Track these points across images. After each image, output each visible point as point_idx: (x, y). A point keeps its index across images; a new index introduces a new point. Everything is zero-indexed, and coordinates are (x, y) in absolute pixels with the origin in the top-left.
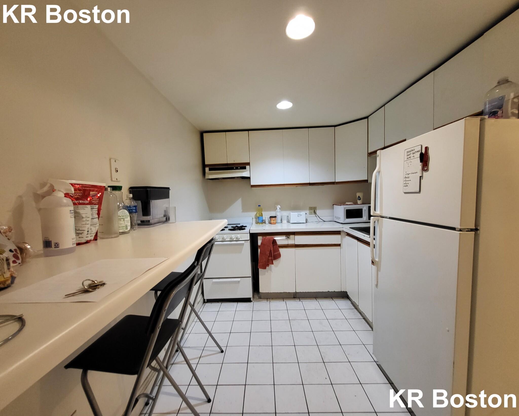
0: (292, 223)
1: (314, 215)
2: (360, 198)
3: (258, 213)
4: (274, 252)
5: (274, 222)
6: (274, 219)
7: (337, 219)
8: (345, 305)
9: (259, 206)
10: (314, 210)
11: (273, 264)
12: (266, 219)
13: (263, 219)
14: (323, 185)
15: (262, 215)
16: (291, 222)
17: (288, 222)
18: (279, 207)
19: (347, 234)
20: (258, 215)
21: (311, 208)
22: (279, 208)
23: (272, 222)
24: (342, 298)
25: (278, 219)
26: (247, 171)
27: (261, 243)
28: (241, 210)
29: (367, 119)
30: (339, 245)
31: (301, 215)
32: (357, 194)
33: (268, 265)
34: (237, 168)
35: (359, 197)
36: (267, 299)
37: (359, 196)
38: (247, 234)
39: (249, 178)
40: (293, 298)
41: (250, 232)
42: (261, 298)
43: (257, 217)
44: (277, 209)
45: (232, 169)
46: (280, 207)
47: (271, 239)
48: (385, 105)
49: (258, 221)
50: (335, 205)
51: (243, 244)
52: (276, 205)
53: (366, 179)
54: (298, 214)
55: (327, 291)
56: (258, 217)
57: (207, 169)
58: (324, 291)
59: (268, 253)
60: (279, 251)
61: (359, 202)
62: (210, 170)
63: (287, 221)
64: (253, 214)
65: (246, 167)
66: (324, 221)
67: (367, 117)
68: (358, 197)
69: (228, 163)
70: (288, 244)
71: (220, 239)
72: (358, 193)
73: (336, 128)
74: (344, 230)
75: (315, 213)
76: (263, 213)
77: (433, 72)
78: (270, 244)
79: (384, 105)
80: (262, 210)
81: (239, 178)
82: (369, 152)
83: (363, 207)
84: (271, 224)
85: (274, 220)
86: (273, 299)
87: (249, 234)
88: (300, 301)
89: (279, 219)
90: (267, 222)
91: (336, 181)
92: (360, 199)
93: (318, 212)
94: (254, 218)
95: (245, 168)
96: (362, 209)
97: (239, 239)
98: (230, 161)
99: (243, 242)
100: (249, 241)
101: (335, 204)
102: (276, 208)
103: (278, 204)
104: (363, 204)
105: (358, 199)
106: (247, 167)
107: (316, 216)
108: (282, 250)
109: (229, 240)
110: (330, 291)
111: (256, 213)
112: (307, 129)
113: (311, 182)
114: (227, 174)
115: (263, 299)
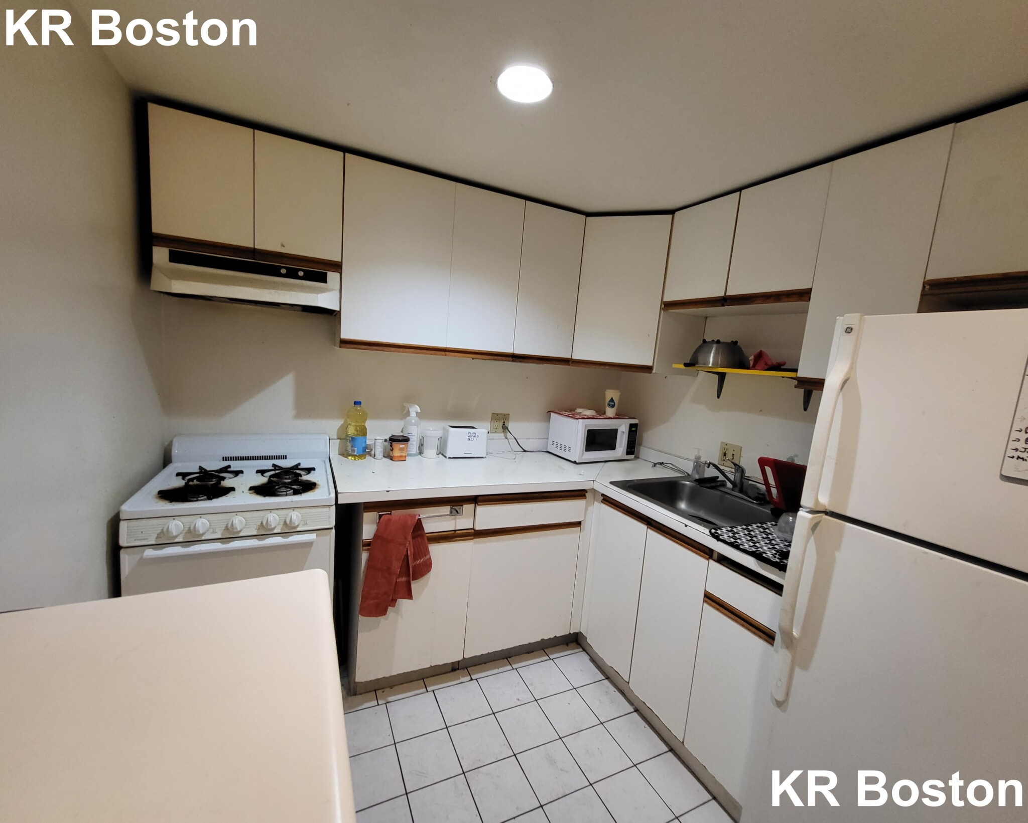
0: (450, 458)
1: (502, 435)
2: (612, 403)
3: (353, 424)
4: (416, 557)
5: (402, 454)
6: (402, 446)
7: (563, 451)
8: (581, 670)
9: (355, 403)
10: (501, 422)
11: (409, 596)
12: (377, 444)
13: (368, 442)
14: (540, 363)
15: (363, 432)
16: (448, 456)
17: (442, 453)
18: (415, 409)
19: (602, 498)
20: (351, 431)
21: (496, 417)
22: (417, 413)
23: (396, 453)
24: (565, 647)
25: (412, 444)
26: (332, 290)
27: (377, 536)
28: (293, 413)
29: (670, 216)
30: (578, 524)
31: (478, 436)
32: (606, 393)
33: (393, 602)
34: (292, 274)
35: (612, 400)
36: (375, 691)
37: (612, 398)
38: (326, 509)
39: (332, 316)
40: (450, 672)
41: (340, 502)
42: (355, 694)
43: (347, 436)
44: (408, 414)
45: (273, 271)
46: (419, 411)
47: (410, 522)
48: (743, 191)
49: (349, 449)
50: (553, 412)
51: (309, 544)
52: (405, 404)
53: (651, 364)
54: (469, 433)
55: (539, 640)
56: (352, 438)
57: (160, 255)
58: (532, 641)
59: (396, 566)
60: (427, 552)
61: (610, 412)
62: (175, 257)
63: (438, 452)
64: (333, 425)
65: (326, 274)
66: (525, 451)
67: (672, 212)
68: (610, 401)
69: (259, 246)
70: (455, 531)
71: (214, 532)
72: (609, 391)
73: (589, 218)
74: (595, 488)
75: (505, 428)
76: (369, 424)
77: (951, 125)
78: (406, 538)
79: (739, 189)
80: (364, 417)
81: (298, 308)
82: (666, 299)
83: (620, 426)
84: (391, 459)
85: (402, 449)
86: (395, 688)
87: (334, 507)
88: (472, 679)
89: (415, 443)
90: (379, 451)
91: (574, 357)
92: (613, 406)
93: (511, 426)
94: (335, 437)
95: (323, 279)
96: (617, 430)
97: (298, 526)
98: (267, 242)
99: (312, 536)
100: (333, 531)
101: (552, 410)
102: (406, 410)
103: (411, 399)
104: (619, 416)
105: (609, 405)
106: (332, 276)
107: (507, 438)
108: (436, 551)
109: (255, 533)
110: (546, 638)
111: (339, 423)
112: (524, 201)
113: (518, 351)
114: (252, 286)
115: (361, 694)
